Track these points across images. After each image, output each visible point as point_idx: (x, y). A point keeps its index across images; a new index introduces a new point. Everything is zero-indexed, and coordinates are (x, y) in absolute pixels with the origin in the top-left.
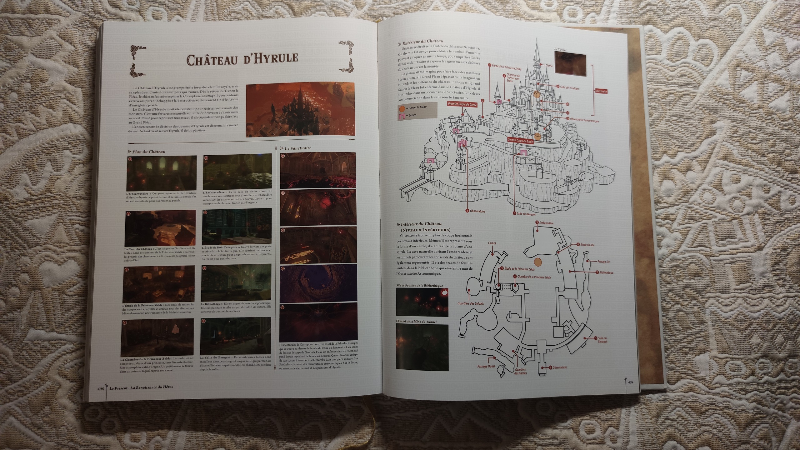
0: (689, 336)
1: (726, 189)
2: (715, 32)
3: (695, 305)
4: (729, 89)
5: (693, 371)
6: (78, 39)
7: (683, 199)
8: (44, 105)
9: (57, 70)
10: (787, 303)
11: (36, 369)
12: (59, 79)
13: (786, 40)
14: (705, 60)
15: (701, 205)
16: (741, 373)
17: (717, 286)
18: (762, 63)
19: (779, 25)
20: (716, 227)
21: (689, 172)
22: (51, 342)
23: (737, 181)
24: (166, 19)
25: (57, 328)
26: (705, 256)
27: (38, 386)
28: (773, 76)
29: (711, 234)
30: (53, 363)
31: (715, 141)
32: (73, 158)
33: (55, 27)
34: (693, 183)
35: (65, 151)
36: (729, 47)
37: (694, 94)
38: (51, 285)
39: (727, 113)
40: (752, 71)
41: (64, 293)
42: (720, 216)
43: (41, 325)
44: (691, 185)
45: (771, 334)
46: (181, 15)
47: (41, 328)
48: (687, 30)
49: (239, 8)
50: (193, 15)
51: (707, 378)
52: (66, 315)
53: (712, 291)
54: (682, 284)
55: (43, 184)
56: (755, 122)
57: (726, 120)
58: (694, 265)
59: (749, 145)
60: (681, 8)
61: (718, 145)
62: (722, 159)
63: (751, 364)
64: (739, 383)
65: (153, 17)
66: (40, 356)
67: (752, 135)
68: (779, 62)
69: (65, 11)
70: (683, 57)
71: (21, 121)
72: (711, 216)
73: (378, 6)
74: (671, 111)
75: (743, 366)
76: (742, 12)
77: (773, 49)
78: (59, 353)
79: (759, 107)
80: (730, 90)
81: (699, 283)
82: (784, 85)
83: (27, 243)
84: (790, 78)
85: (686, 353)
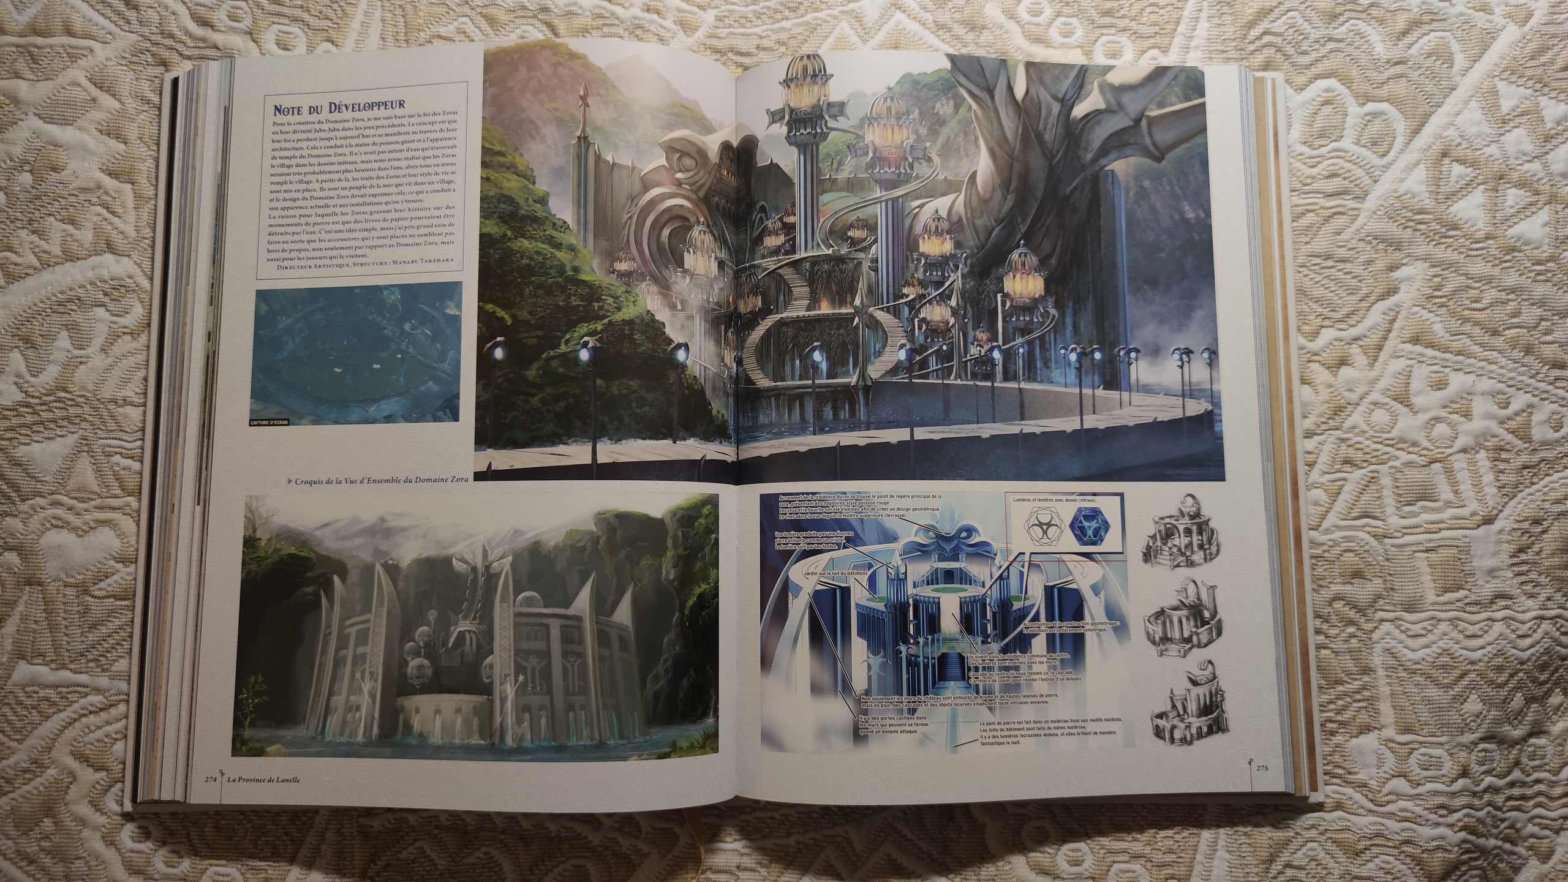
0: (1339, 698)
1: (1418, 401)
2: (1400, 88)
3: (1352, 636)
4: (1427, 201)
5: (1345, 769)
6: (128, 88)
7: (1332, 423)
8: (58, 217)
9: (85, 148)
10: (1539, 630)
11: (28, 743)
12: (87, 165)
13: (1542, 104)
14: (1379, 143)
15: (1367, 435)
16: (1441, 773)
17: (1397, 597)
18: (1493, 149)
19: (1529, 72)
20: (1396, 480)
21: (1344, 367)
22: (60, 689)
23: (1440, 385)
24: (302, 49)
25: (72, 662)
26: (1374, 536)
27: (31, 776)
28: (1515, 176)
29: (1387, 493)
30: (62, 731)
31: (1397, 306)
32: (112, 322)
33: (82, 62)
34: (1350, 390)
35: (96, 309)
36: (1427, 116)
37: (1355, 213)
38: (63, 576)
39: (1422, 249)
40: (1474, 164)
41: (87, 592)
42: (1404, 457)
43: (42, 655)
44: (1347, 394)
45: (1504, 692)
46: (332, 42)
47: (40, 661)
48: (1343, 84)
49: (448, 30)
50: (357, 42)
51: (1373, 783)
52: (91, 637)
53: (1386, 608)
54: (1327, 594)
55: (50, 374)
56: (1478, 268)
57: (1419, 263)
58: (1351, 554)
59: (1466, 312)
60: (1330, 39)
61: (1403, 313)
62: (1409, 342)
63: (1463, 755)
64: (1436, 793)
65: (278, 44)
66: (35, 717)
67: (1473, 293)
68: (1528, 147)
69: (103, 32)
70: (1333, 138)
71: (10, 249)
72: (1386, 456)
73: (727, 31)
74: (1308, 246)
75: (1446, 757)
76: (1455, 47)
77: (1517, 120)
78: (75, 712)
79: (1488, 238)
80: (1428, 203)
81: (1361, 592)
82: (1537, 193)
83: (17, 490)
84: (1550, 180)
85: (1333, 733)
